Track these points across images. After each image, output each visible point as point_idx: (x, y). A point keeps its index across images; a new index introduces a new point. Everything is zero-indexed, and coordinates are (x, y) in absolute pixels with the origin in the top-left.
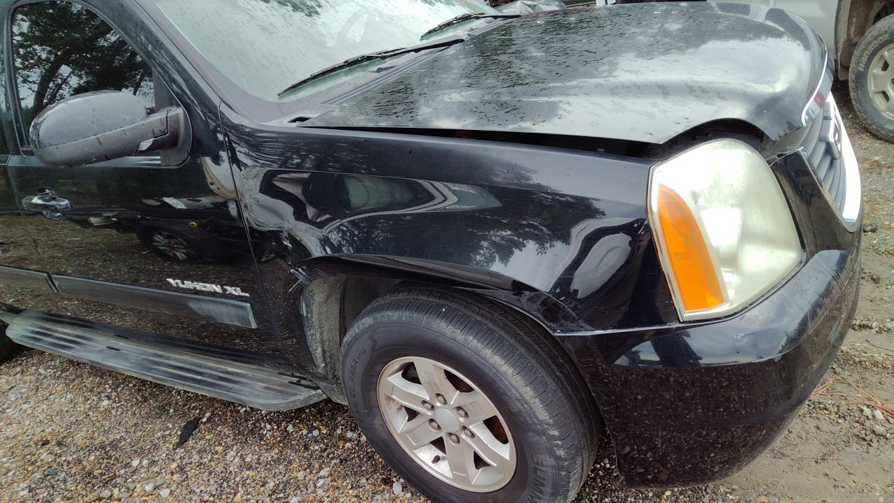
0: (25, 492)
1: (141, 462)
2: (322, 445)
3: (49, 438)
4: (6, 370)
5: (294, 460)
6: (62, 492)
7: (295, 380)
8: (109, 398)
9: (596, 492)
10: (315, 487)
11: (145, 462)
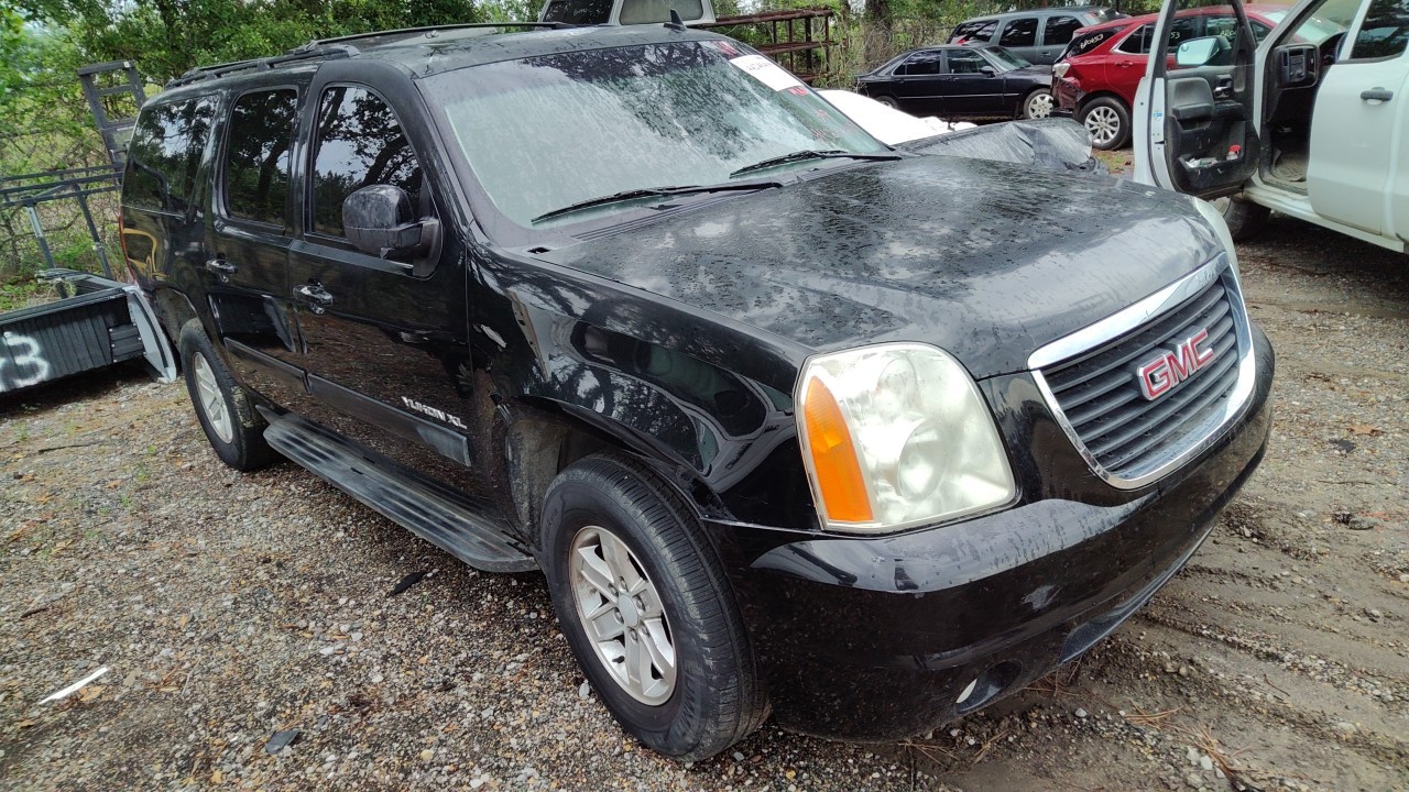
0: (229, 603)
1: (348, 602)
2: (533, 630)
3: (273, 557)
4: (259, 478)
5: (499, 637)
6: (263, 611)
7: (514, 541)
8: (346, 530)
9: (796, 751)
10: (505, 669)
11: (352, 602)
